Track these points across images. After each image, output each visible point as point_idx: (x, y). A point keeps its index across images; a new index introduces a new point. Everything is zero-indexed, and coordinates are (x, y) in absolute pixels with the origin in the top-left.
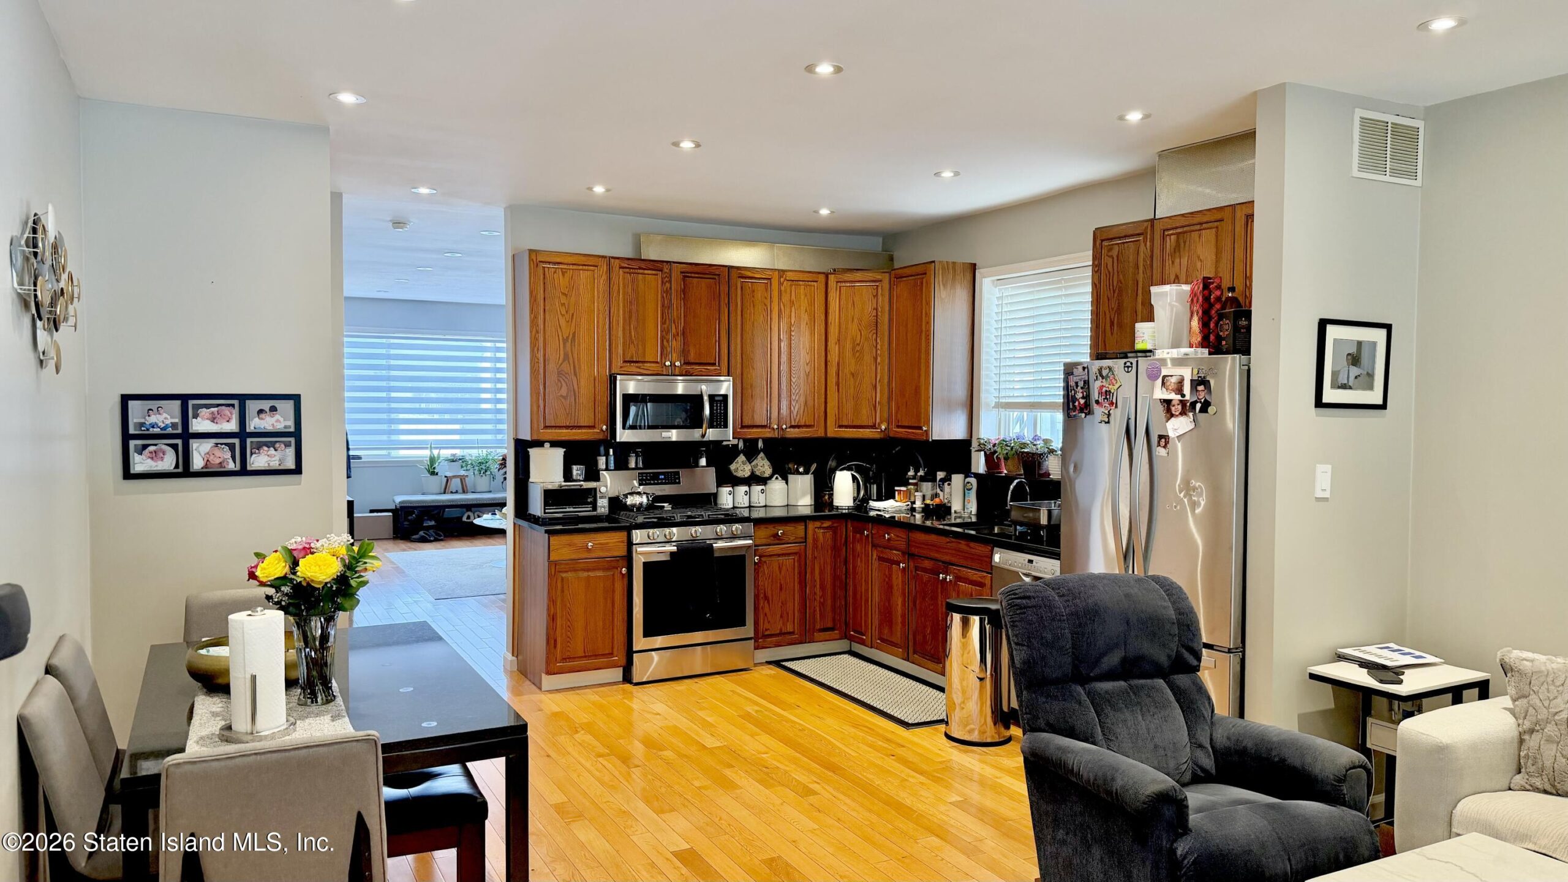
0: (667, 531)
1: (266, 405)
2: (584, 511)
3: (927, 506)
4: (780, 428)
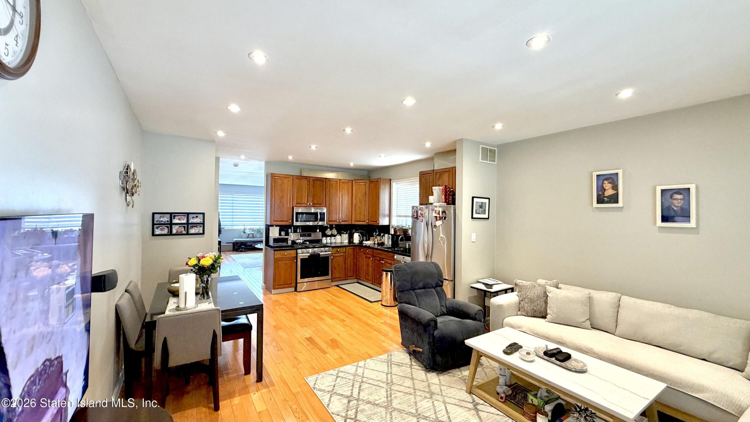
0: (307, 250)
1: (195, 216)
2: (284, 244)
3: (378, 243)
4: (339, 222)
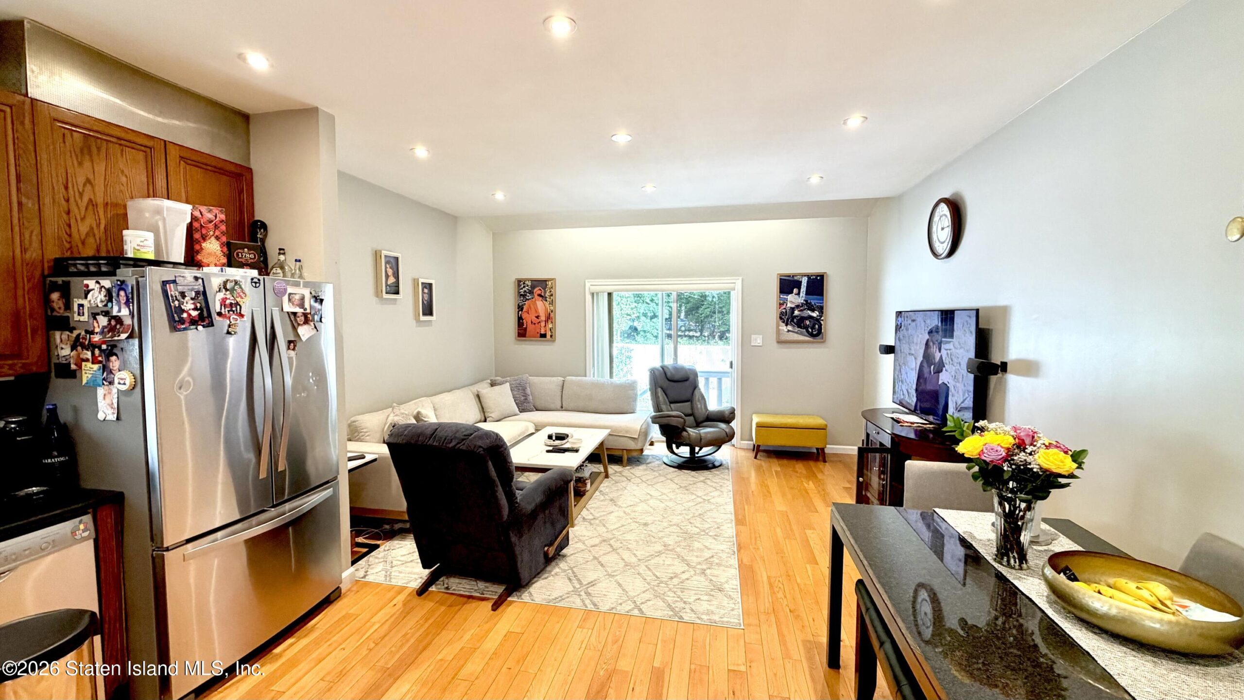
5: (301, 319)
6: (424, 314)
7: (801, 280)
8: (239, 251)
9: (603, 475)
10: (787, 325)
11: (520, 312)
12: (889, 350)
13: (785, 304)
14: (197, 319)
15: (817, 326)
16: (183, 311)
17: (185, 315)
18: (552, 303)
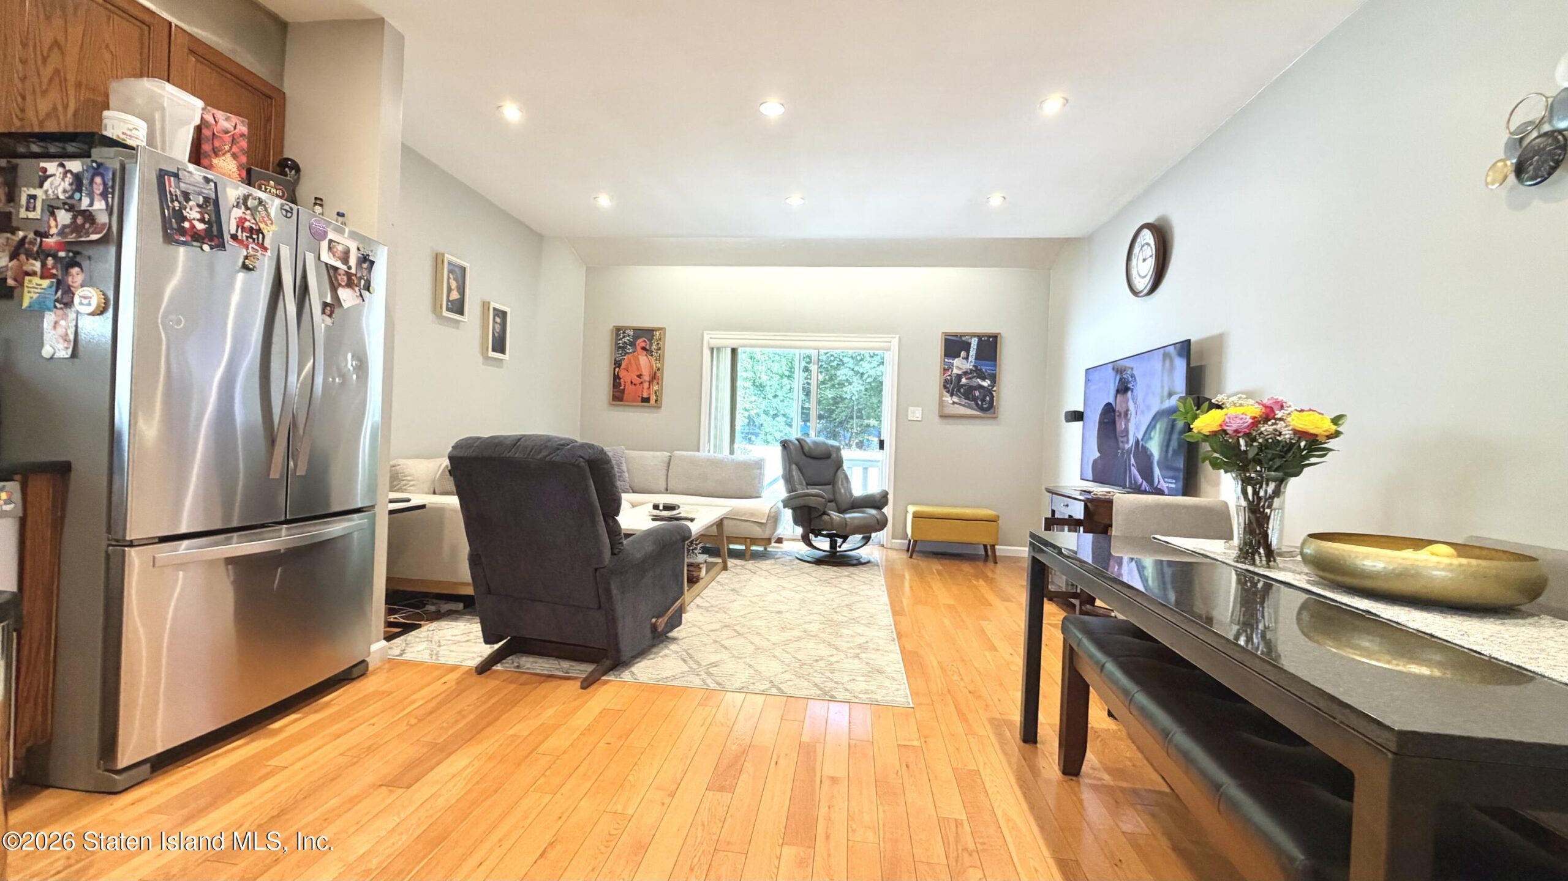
5: (343, 279)
6: (494, 350)
7: (969, 341)
8: (263, 182)
9: (721, 566)
10: (952, 395)
11: (617, 369)
12: (1077, 416)
13: (950, 370)
14: (203, 234)
15: (988, 398)
16: (185, 219)
17: (186, 225)
18: (659, 359)
